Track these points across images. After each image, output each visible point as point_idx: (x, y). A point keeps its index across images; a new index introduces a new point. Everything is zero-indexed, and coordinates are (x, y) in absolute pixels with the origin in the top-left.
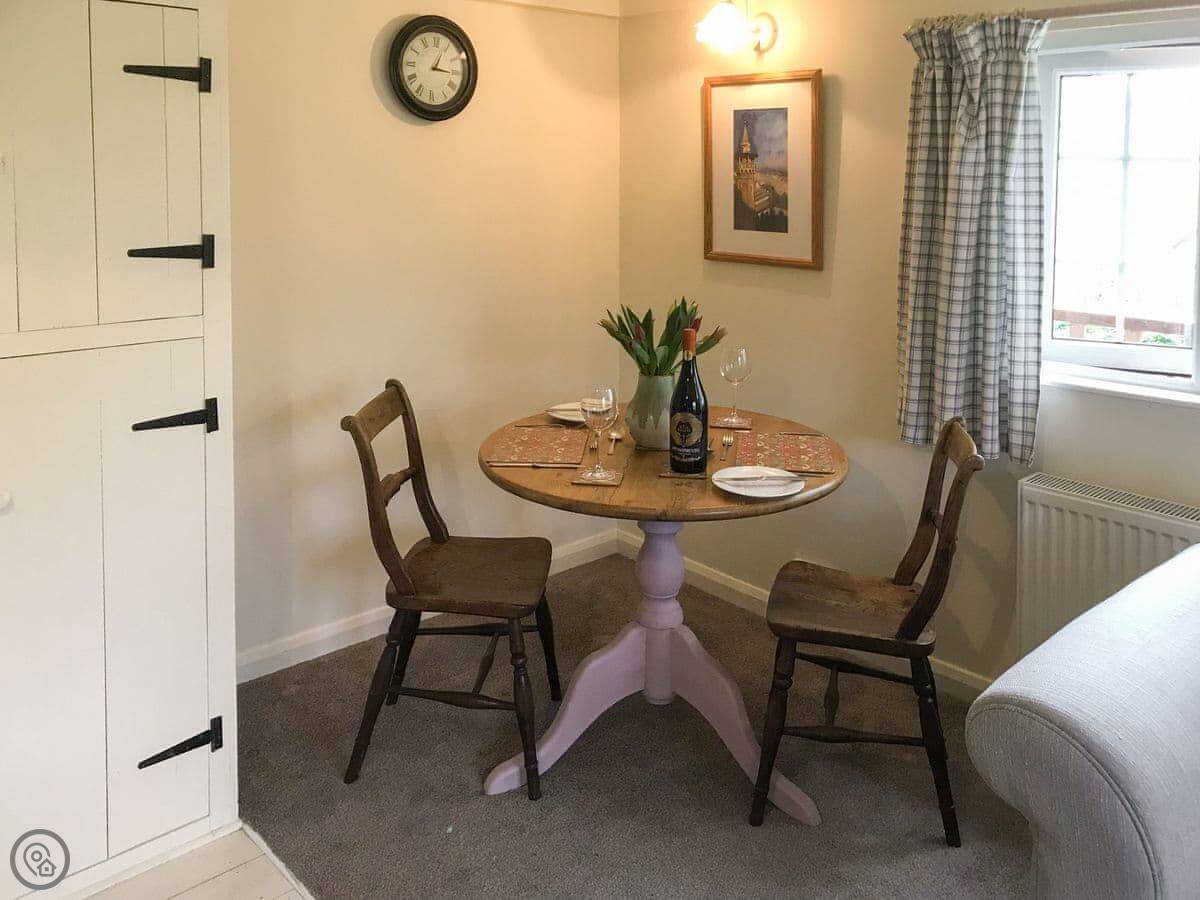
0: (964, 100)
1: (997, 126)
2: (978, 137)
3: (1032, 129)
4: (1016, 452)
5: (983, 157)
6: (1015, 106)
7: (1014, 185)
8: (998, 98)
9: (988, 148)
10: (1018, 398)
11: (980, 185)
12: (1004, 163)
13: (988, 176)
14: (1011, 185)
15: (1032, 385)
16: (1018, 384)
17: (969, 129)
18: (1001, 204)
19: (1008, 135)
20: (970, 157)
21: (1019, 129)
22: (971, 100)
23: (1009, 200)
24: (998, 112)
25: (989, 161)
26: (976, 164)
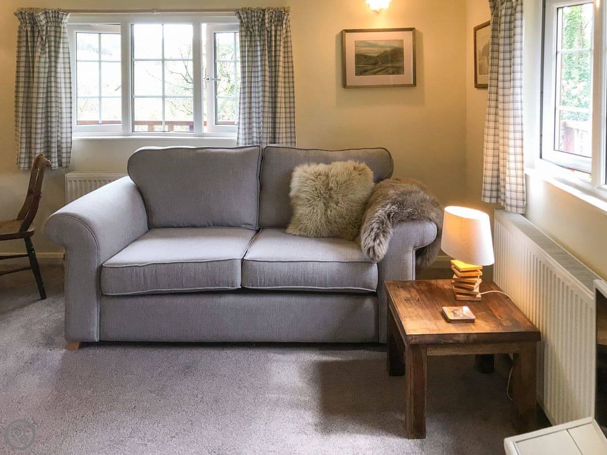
0: (39, 39)
1: (53, 49)
2: (45, 52)
3: (66, 50)
4: (64, 165)
5: (48, 60)
6: (59, 42)
7: (60, 70)
8: (53, 39)
9: (50, 57)
10: (64, 145)
11: (47, 70)
12: (56, 62)
13: (50, 67)
14: (59, 70)
15: (69, 140)
16: (64, 140)
17: (41, 49)
18: (56, 77)
19: (57, 52)
20: (43, 60)
21: (61, 50)
22: (42, 39)
23: (58, 75)
24: (53, 44)
25: (50, 62)
26: (45, 62)
